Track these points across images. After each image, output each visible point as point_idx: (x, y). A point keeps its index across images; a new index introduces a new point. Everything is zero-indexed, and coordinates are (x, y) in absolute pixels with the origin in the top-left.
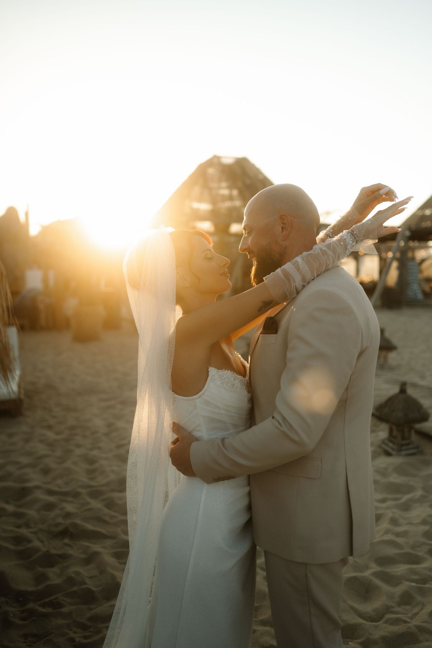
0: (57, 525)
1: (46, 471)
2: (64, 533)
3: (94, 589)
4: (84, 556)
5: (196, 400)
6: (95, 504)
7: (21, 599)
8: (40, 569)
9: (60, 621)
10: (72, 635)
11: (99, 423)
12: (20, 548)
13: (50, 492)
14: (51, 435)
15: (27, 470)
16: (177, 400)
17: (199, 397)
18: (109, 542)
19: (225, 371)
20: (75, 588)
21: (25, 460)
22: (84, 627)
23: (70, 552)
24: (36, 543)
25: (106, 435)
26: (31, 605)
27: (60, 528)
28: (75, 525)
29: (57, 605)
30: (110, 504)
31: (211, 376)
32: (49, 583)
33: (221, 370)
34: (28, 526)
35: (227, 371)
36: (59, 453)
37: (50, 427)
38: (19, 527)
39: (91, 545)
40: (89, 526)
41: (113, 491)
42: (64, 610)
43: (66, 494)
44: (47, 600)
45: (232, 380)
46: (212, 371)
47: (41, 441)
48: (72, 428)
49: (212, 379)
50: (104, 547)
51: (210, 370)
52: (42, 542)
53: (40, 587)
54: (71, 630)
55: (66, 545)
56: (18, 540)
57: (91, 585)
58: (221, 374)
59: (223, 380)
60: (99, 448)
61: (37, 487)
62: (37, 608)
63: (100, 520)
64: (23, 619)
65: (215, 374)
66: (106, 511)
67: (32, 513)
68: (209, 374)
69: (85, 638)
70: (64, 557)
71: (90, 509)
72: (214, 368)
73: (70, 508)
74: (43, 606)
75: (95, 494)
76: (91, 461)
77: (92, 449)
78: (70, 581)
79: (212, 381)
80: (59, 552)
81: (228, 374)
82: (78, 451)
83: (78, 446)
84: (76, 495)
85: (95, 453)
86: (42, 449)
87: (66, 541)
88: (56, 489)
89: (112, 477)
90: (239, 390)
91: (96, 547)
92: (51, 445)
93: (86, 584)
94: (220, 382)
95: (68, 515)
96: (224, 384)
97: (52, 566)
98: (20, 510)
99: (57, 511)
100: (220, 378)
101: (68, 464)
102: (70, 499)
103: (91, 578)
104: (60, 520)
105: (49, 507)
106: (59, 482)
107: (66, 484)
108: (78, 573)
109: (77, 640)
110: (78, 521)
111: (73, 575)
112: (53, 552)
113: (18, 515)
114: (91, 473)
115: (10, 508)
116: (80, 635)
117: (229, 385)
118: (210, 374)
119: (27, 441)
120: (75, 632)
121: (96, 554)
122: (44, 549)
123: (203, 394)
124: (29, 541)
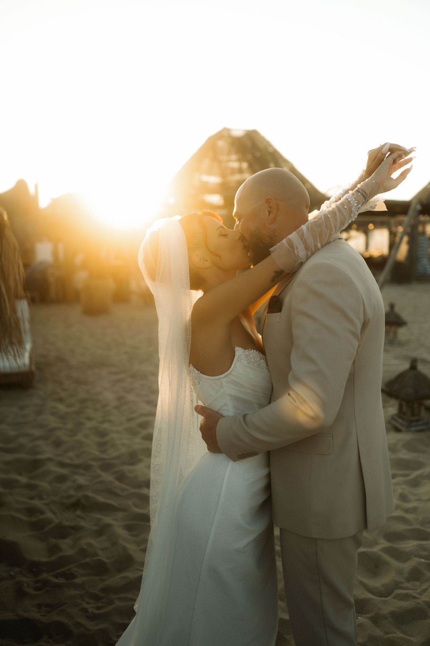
0: (70, 497)
1: (58, 444)
2: (76, 505)
3: (106, 561)
4: (95, 528)
5: (222, 379)
6: (107, 477)
7: (35, 570)
8: (53, 541)
9: (73, 592)
10: (85, 605)
11: (109, 396)
12: (33, 519)
13: (62, 465)
14: (62, 408)
15: (39, 443)
16: (202, 379)
17: (226, 376)
18: (120, 515)
19: (251, 350)
20: (88, 560)
21: (36, 432)
22: (96, 598)
23: (82, 523)
24: (49, 515)
25: (117, 408)
26: (44, 576)
27: (72, 500)
28: (87, 498)
29: (69, 576)
30: (121, 477)
31: (237, 356)
32: (62, 554)
33: (247, 350)
34: (40, 497)
35: (252, 350)
36: (70, 425)
37: (61, 400)
38: (32, 498)
39: (103, 517)
40: (101, 499)
41: (124, 464)
42: (78, 581)
43: (78, 466)
44: (60, 571)
45: (258, 360)
46: (239, 351)
47: (53, 414)
48: (83, 401)
49: (239, 359)
50: (116, 520)
51: (237, 350)
52: (54, 513)
53: (53, 558)
54: (84, 600)
55: (79, 516)
56: (31, 511)
57: (103, 556)
58: (248, 353)
59: (250, 360)
60: (110, 421)
61: (50, 460)
62: (51, 578)
63: (111, 492)
64: (37, 589)
65: (241, 354)
66: (117, 483)
67: (44, 485)
68: (235, 354)
69: (98, 608)
70: (76, 529)
71: (101, 482)
72: (240, 348)
73: (81, 480)
74: (56, 576)
75: (106, 467)
76: (103, 434)
77: (102, 422)
78: (83, 552)
79: (238, 361)
80: (71, 524)
81: (253, 354)
82: (90, 424)
83: (89, 419)
84: (87, 467)
85: (106, 426)
86: (53, 422)
87: (79, 513)
88: (68, 461)
89: (123, 450)
90: (265, 369)
91: (108, 520)
92: (63, 417)
93: (98, 555)
94: (246, 362)
95: (80, 487)
96: (250, 364)
97: (64, 536)
98: (33, 482)
99: (69, 484)
100: (247, 358)
101: (79, 437)
102: (82, 471)
103: (103, 549)
104: (72, 492)
105: (61, 479)
106: (71, 454)
107: (78, 456)
108: (90, 545)
109: (90, 611)
110: (90, 494)
111: (85, 547)
112: (66, 523)
113: (30, 487)
114: (102, 446)
115: (23, 480)
116: (92, 606)
117: (256, 365)
118: (237, 354)
119: (39, 413)
120: (88, 603)
121: (108, 526)
122: (57, 521)
123: (229, 374)
124: (42, 513)
